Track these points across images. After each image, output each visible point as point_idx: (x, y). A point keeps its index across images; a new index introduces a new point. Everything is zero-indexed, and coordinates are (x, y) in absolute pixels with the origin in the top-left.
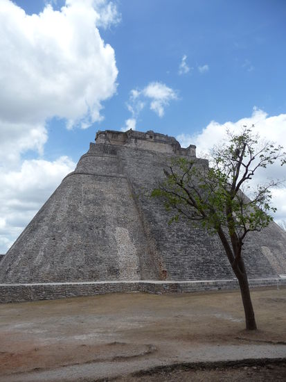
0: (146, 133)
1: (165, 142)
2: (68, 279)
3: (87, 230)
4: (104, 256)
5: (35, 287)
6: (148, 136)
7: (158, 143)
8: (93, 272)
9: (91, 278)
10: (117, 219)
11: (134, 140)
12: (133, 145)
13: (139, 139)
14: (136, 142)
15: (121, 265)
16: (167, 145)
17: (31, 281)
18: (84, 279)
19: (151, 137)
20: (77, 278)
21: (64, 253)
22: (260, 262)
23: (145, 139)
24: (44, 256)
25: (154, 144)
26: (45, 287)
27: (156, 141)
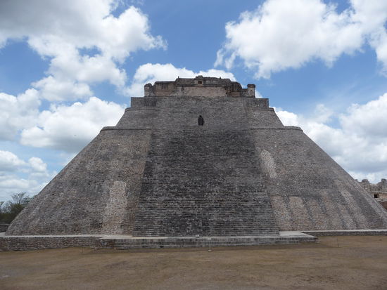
0: (195, 79)
1: (217, 86)
2: (52, 232)
3: (85, 185)
4: (90, 210)
5: (11, 239)
6: (196, 82)
7: (208, 88)
8: (77, 225)
9: (74, 231)
10: (119, 173)
11: (181, 88)
12: (180, 94)
13: (186, 86)
14: (183, 89)
15: (105, 220)
16: (219, 89)
17: (21, 233)
18: (67, 233)
19: (200, 82)
20: (60, 231)
21: (55, 208)
22: (261, 216)
23: (193, 85)
24: (39, 210)
25: (204, 89)
26: (20, 239)
27: (205, 86)
